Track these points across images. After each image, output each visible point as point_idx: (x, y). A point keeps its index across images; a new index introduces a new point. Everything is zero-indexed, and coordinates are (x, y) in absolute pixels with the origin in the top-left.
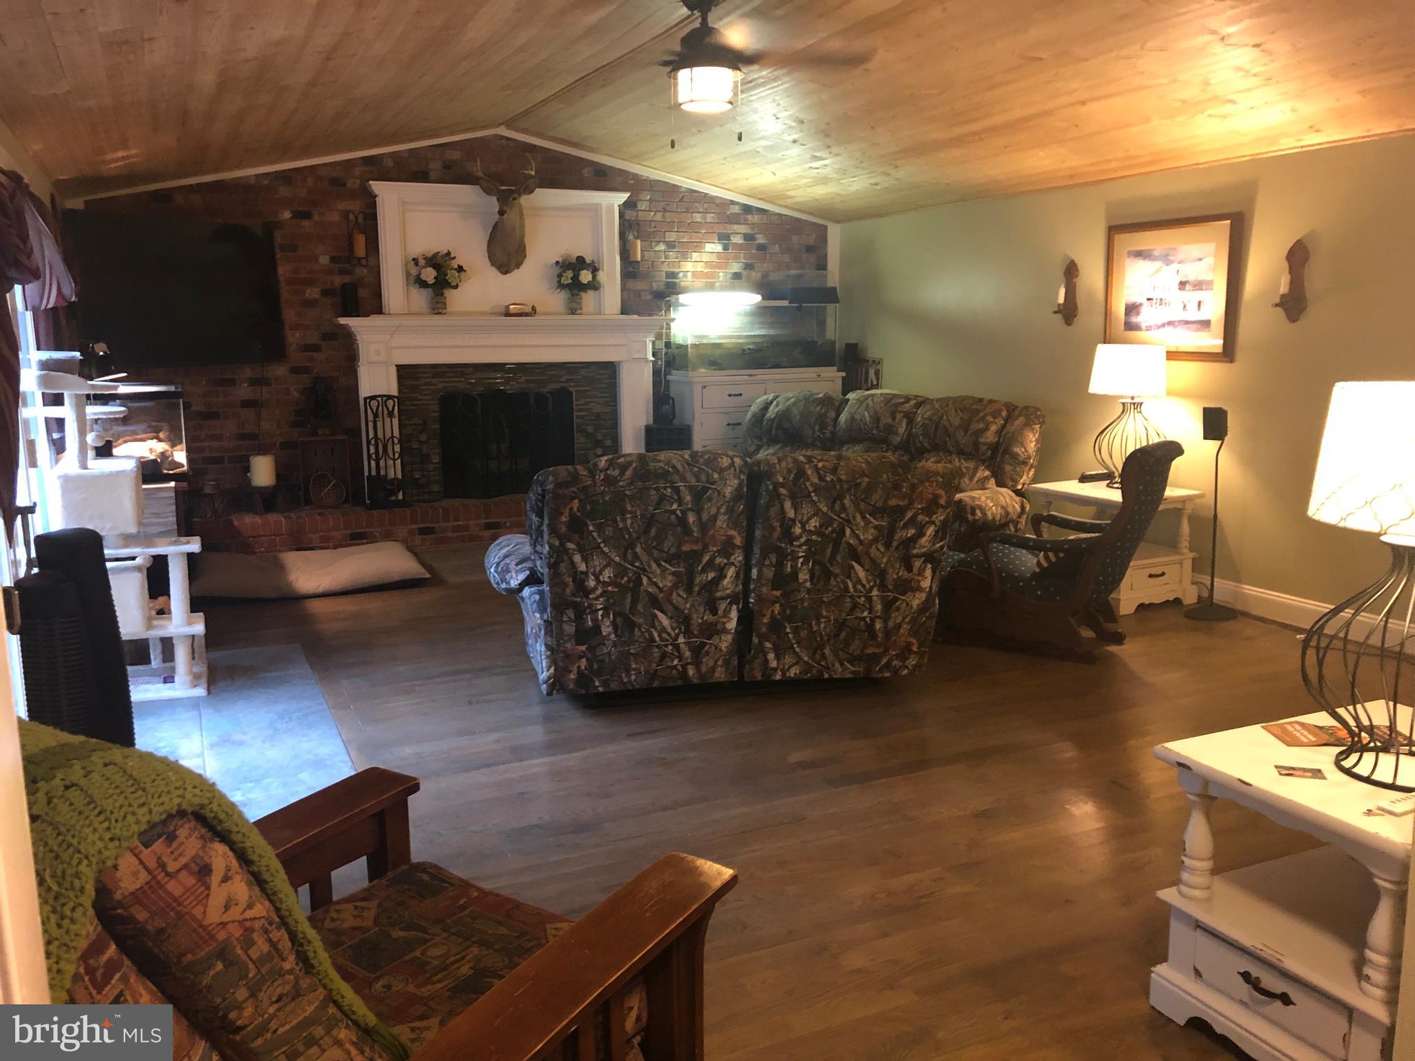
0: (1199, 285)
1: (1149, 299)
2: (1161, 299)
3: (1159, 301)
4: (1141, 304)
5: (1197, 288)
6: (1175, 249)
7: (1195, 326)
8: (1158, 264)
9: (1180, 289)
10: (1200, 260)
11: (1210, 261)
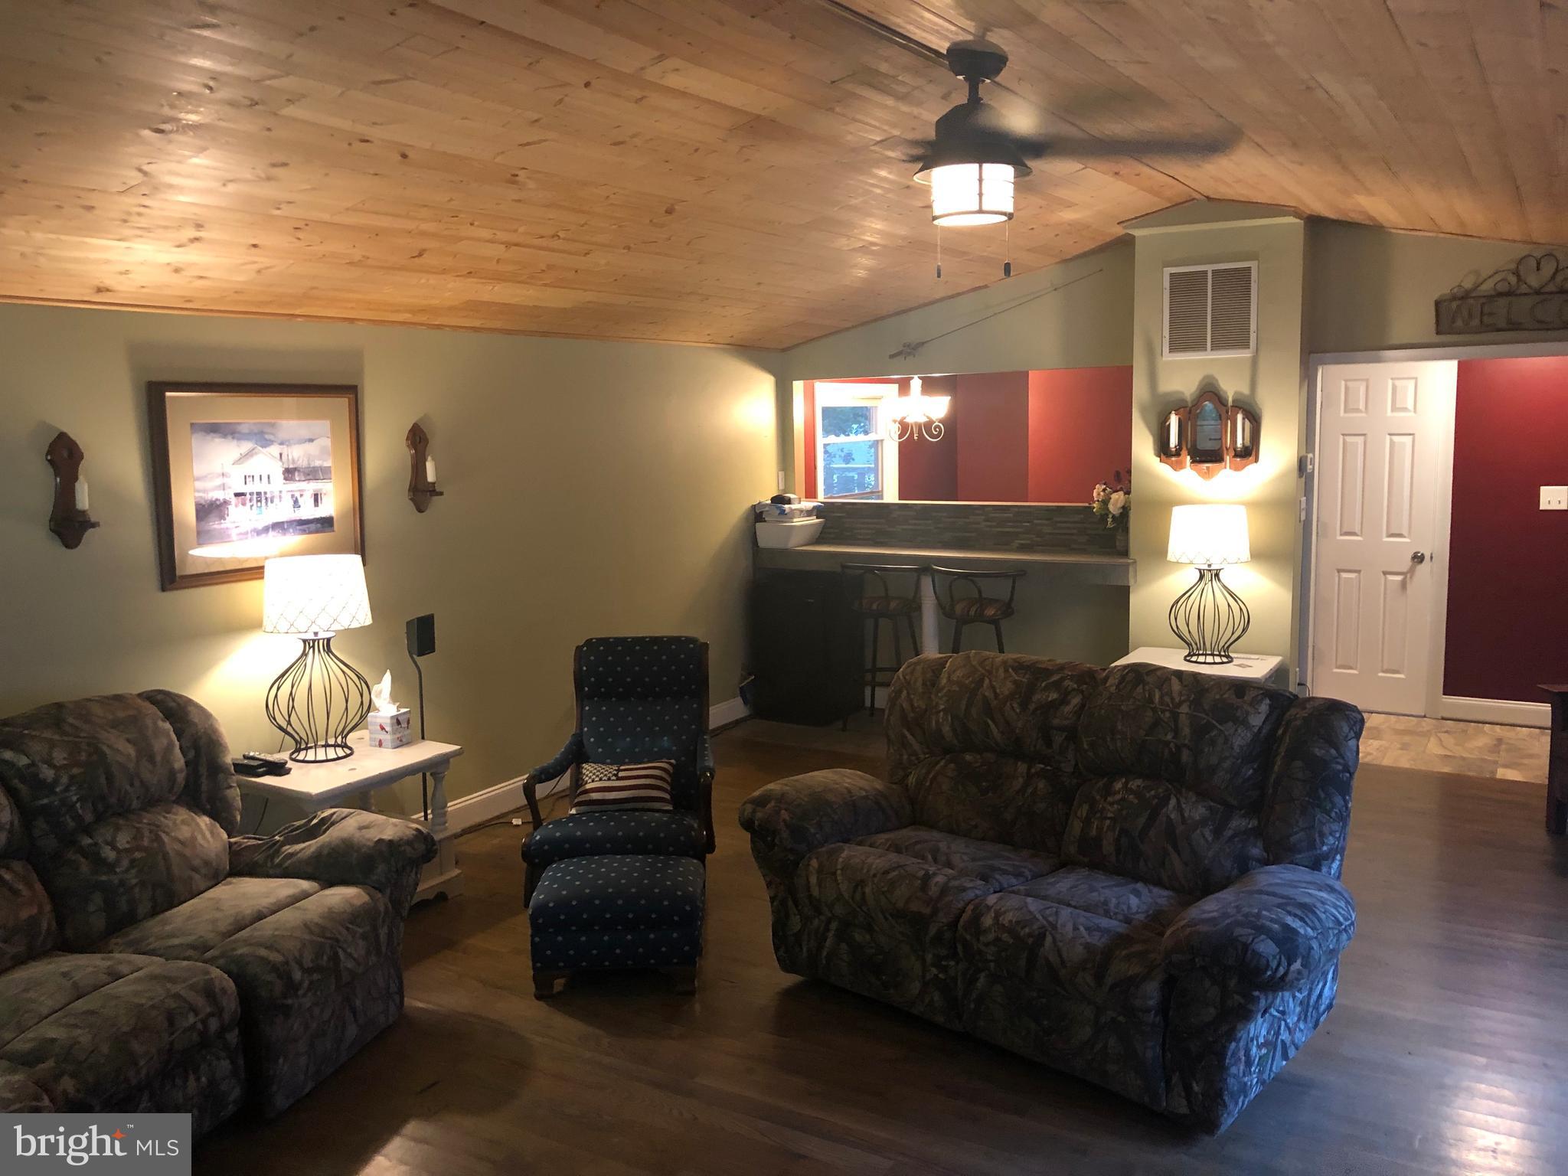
0: (313, 474)
1: (237, 495)
2: (259, 494)
3: (255, 496)
4: (226, 503)
5: (310, 477)
6: (273, 425)
7: (313, 526)
8: (246, 446)
9: (285, 479)
10: (311, 440)
11: (326, 442)
